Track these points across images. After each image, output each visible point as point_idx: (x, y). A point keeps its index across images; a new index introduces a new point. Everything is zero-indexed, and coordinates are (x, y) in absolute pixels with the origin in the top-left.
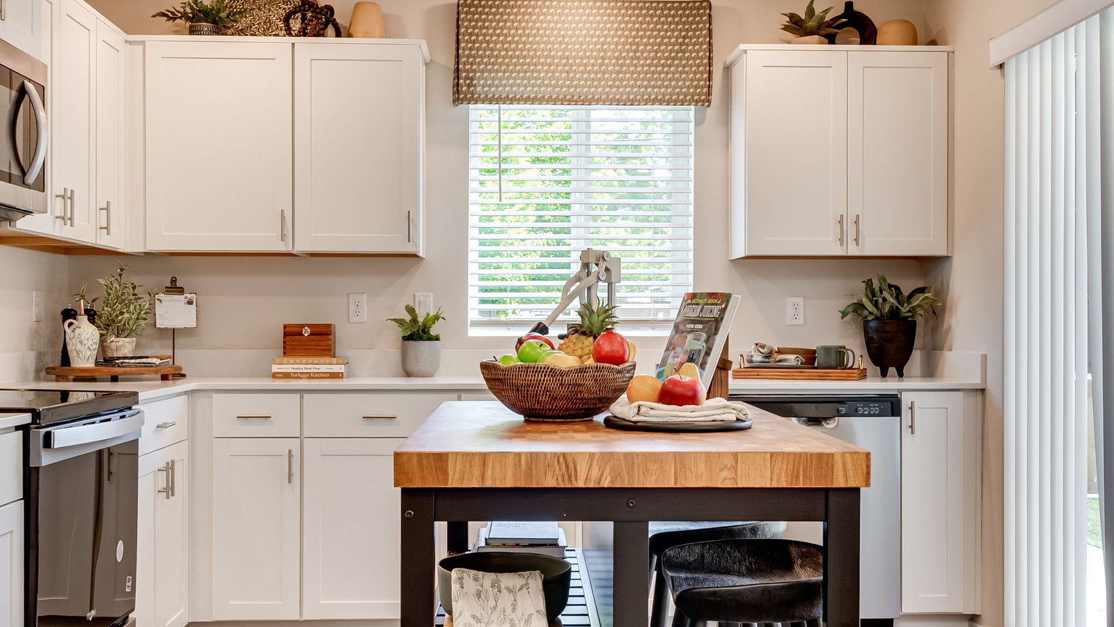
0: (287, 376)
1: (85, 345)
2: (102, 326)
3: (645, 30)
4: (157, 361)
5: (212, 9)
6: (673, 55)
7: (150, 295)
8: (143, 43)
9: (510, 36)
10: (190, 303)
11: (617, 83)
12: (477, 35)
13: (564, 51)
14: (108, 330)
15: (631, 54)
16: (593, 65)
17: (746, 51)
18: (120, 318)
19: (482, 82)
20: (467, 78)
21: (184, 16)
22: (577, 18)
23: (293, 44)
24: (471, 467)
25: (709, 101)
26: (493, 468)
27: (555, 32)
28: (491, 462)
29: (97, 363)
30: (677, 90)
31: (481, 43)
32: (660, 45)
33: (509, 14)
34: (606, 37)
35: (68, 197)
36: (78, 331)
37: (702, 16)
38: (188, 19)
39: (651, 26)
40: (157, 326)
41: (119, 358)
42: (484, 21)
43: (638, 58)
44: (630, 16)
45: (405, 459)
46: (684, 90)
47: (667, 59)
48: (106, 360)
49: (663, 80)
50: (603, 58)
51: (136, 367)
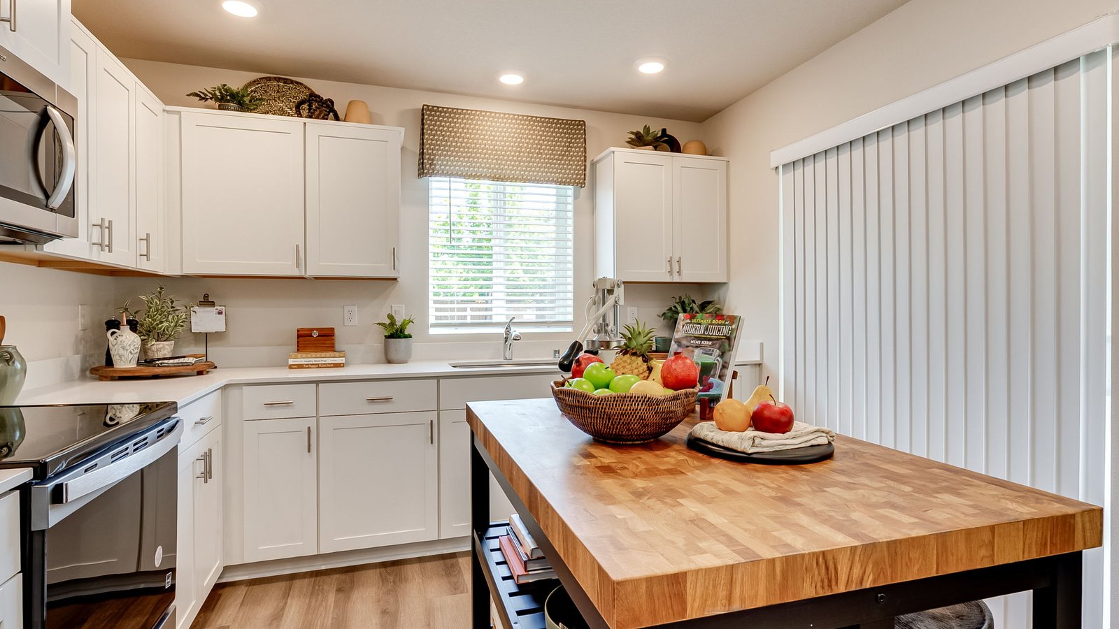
0: (300, 367)
1: (127, 350)
2: (144, 332)
3: (545, 136)
4: (192, 360)
5: (238, 93)
6: (563, 153)
7: (186, 307)
8: (179, 113)
9: (458, 133)
10: (220, 313)
11: (528, 169)
12: (436, 131)
13: (494, 145)
14: (149, 335)
15: (537, 151)
16: (513, 156)
17: (613, 152)
18: (160, 326)
19: (439, 162)
20: (429, 159)
21: (214, 97)
22: (503, 125)
23: (305, 123)
24: (715, 587)
25: (585, 184)
26: (742, 585)
27: (489, 133)
28: (739, 576)
29: (138, 363)
30: (566, 176)
31: (439, 136)
32: (555, 146)
33: (457, 118)
34: (521, 138)
35: (106, 227)
36: (120, 339)
37: (580, 130)
38: (217, 99)
39: (550, 134)
40: (193, 331)
41: (159, 359)
42: (441, 121)
43: (541, 154)
44: (536, 126)
45: (629, 588)
46: (570, 176)
47: (559, 155)
48: (146, 360)
49: (557, 169)
50: (519, 152)
51: (175, 366)
